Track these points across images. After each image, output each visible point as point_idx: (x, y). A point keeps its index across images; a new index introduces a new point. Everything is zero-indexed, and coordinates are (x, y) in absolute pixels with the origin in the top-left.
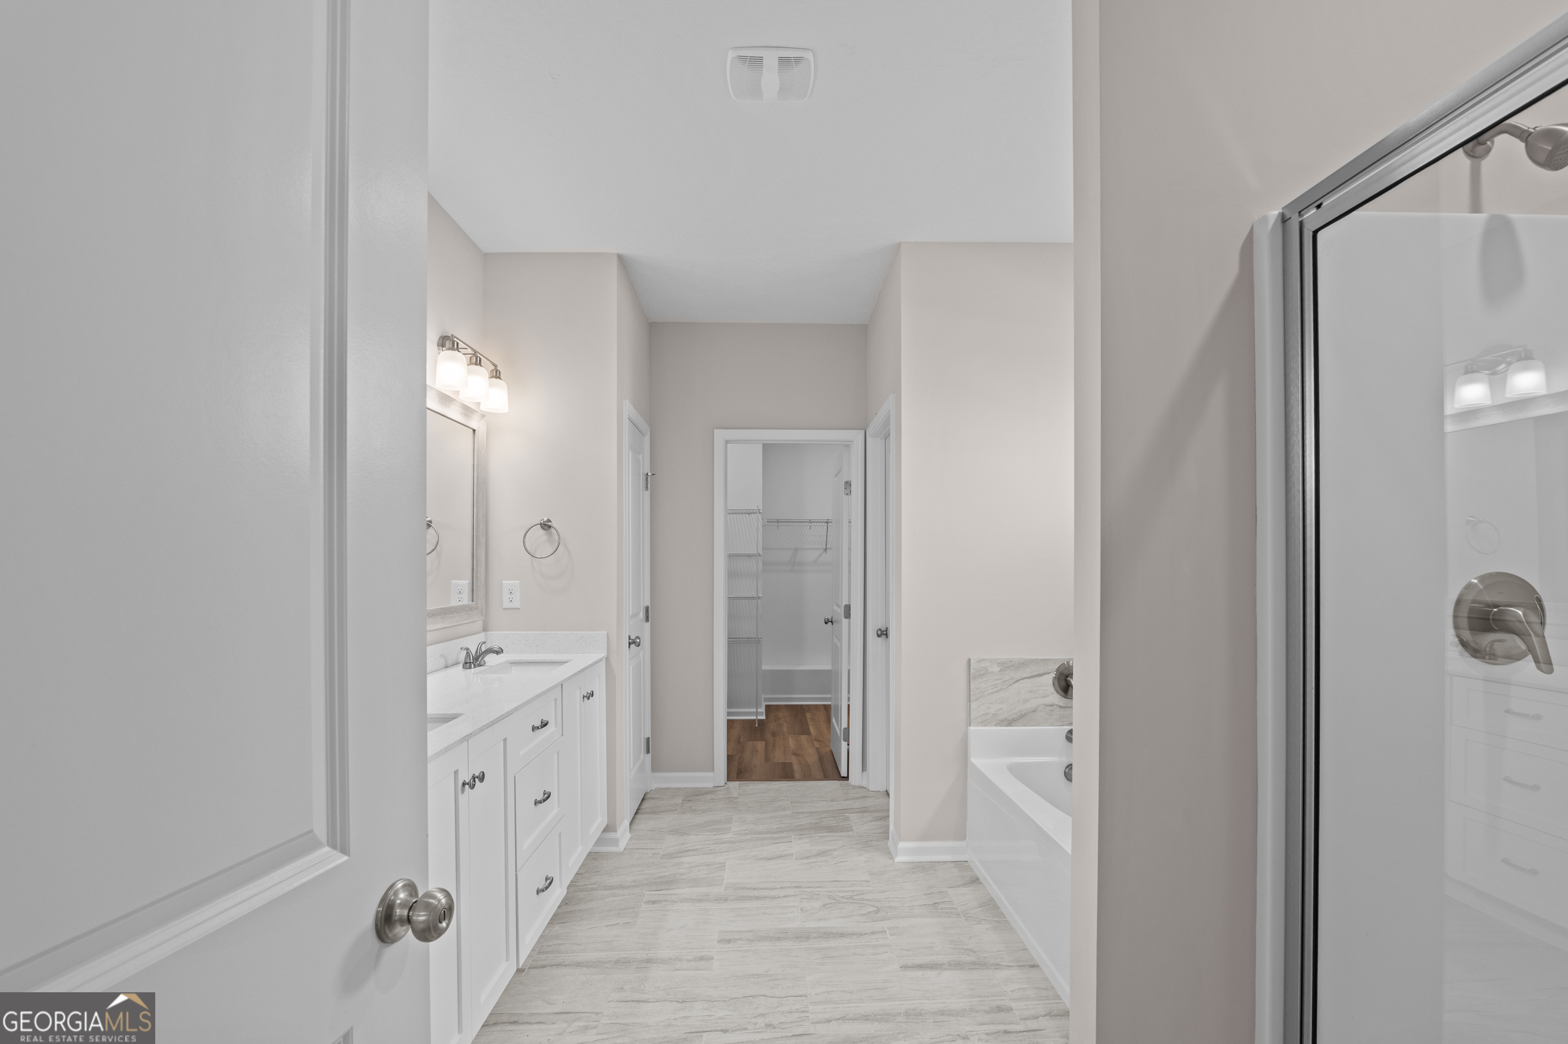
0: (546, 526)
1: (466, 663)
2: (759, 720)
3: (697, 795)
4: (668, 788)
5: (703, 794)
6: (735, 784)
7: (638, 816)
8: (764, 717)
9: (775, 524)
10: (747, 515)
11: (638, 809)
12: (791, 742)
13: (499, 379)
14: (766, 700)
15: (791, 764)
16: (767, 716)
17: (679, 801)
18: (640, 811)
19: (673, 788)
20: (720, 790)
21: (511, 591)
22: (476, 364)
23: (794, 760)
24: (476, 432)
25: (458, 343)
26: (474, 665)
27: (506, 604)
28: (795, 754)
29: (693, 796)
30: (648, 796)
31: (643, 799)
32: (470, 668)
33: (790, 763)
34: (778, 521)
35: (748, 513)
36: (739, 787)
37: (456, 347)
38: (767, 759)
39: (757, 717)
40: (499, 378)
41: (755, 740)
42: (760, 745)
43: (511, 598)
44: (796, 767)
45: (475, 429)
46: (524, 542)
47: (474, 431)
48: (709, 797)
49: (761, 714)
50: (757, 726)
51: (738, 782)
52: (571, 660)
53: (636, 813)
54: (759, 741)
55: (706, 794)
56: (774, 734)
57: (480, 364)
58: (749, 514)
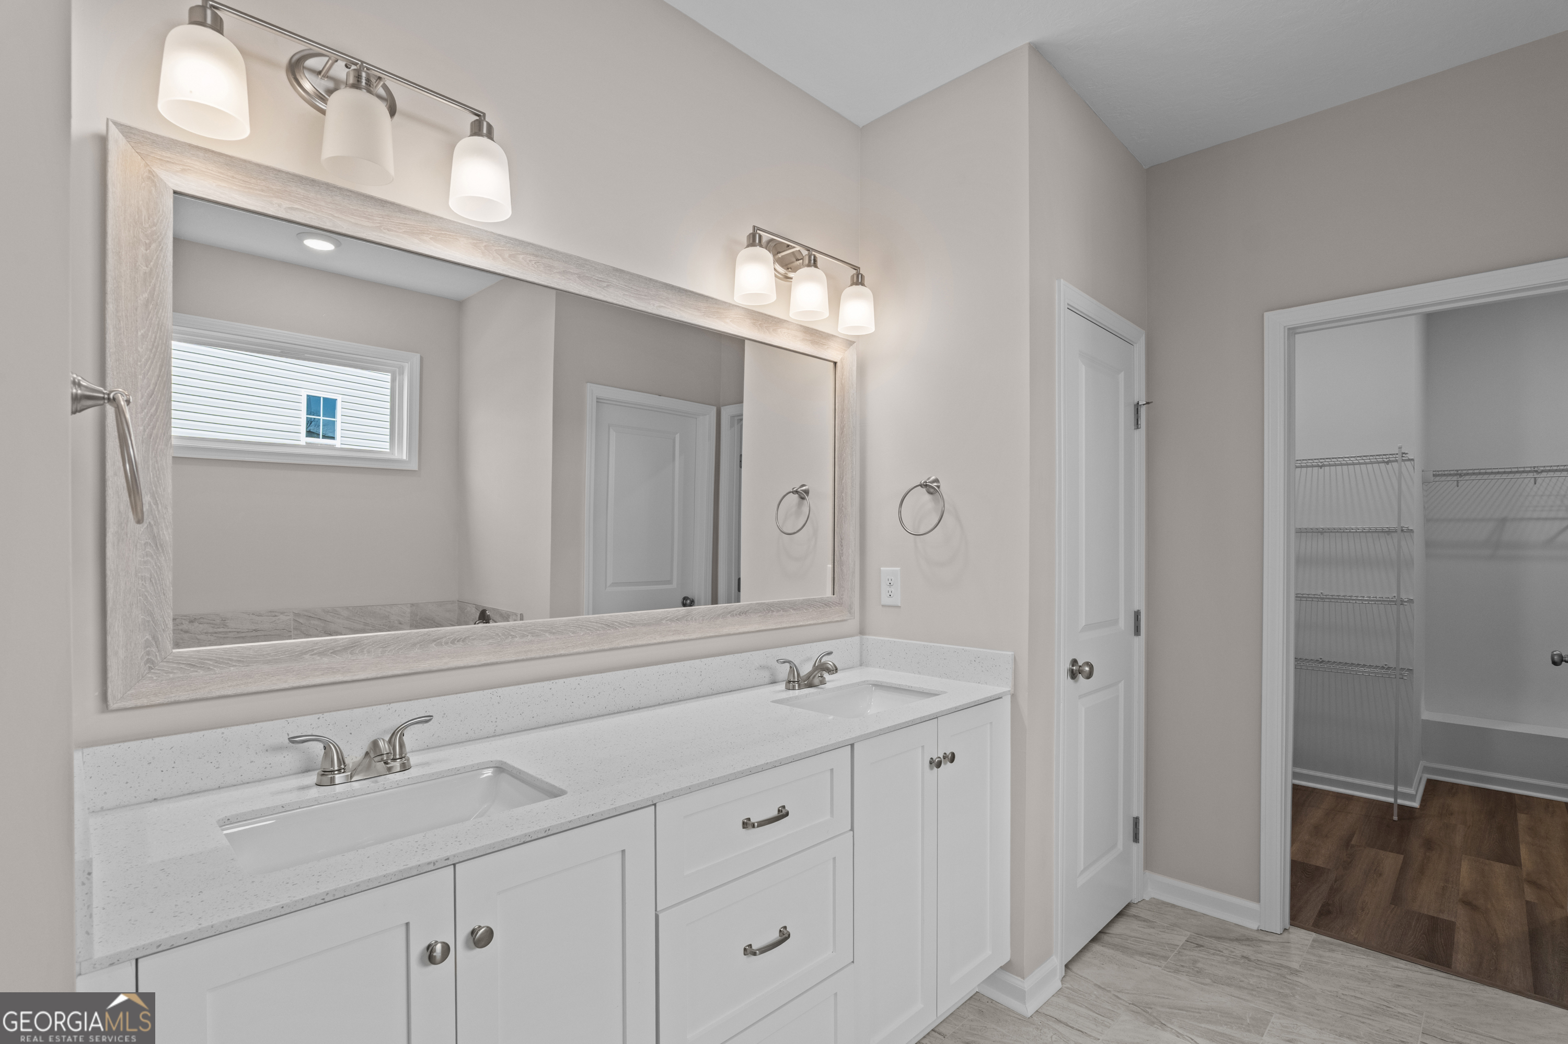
0: (931, 488)
1: (789, 682)
2: (1401, 807)
3: (1219, 938)
4: (1173, 906)
5: (1231, 940)
6: (1303, 937)
7: (1097, 947)
8: (1416, 804)
9: (1455, 478)
10: (1382, 465)
11: (1101, 932)
12: (1466, 872)
13: (860, 286)
14: (1426, 770)
15: (1450, 927)
16: (1424, 801)
17: (1179, 939)
18: (1106, 938)
19: (1183, 909)
20: (1269, 942)
21: (890, 581)
22: (809, 265)
23: (1460, 917)
24: (838, 365)
25: (760, 236)
26: (799, 686)
27: (885, 600)
28: (1467, 903)
29: (1211, 937)
30: (1133, 911)
31: (1120, 915)
32: (794, 689)
33: (1453, 922)
34: (1459, 474)
35: (1384, 462)
36: (1312, 947)
37: (757, 241)
38: (1396, 898)
39: (1396, 800)
40: (862, 284)
41: (1383, 848)
42: (1391, 862)
43: (890, 592)
44: (1462, 938)
45: (835, 361)
46: (900, 512)
47: (835, 363)
48: (1241, 950)
49: (1412, 797)
50: (1395, 818)
51: (1314, 935)
52: (945, 693)
53: (1095, 940)
54: (1392, 851)
55: (1237, 940)
56: (1429, 845)
57: (815, 265)
58: (1387, 463)
